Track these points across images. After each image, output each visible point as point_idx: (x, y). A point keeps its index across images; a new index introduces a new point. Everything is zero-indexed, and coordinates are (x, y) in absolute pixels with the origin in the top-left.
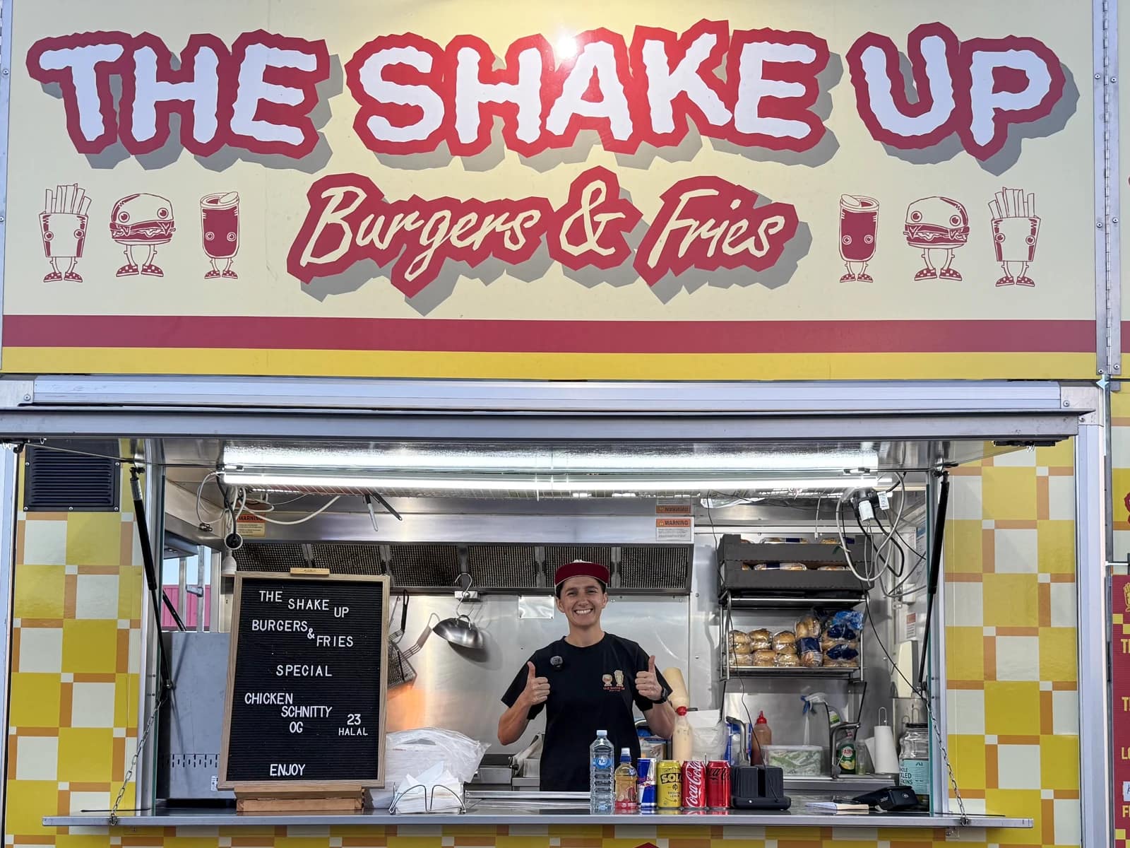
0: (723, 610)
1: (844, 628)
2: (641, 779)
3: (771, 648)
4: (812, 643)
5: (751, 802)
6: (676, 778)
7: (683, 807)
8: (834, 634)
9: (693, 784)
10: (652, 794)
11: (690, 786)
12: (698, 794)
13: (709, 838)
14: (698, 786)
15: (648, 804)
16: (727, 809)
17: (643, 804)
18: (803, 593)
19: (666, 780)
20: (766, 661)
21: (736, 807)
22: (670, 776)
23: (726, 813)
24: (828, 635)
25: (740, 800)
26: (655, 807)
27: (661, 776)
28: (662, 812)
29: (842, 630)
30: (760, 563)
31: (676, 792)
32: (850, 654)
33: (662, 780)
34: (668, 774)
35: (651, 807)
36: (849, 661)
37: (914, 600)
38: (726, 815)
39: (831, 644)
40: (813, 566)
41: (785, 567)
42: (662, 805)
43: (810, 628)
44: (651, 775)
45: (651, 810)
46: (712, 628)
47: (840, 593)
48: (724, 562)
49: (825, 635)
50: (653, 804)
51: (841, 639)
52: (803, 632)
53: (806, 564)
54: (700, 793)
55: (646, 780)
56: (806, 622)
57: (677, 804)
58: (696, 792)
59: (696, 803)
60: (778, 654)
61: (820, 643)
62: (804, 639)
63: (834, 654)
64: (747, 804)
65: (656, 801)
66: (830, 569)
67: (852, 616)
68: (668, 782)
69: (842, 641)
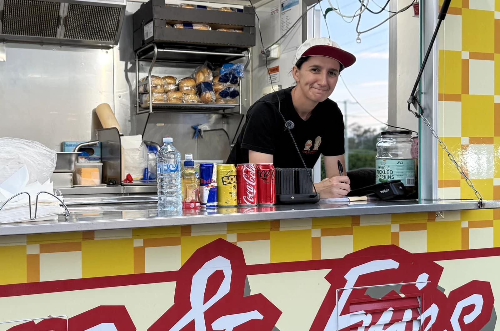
0: (138, 61)
1: (231, 76)
2: (205, 182)
3: (178, 89)
4: (208, 86)
5: (293, 198)
6: (235, 180)
7: (240, 206)
8: (224, 80)
9: (249, 184)
10: (214, 195)
11: (247, 186)
12: (254, 193)
13: (269, 230)
14: (254, 186)
15: (211, 204)
16: (274, 205)
17: (208, 204)
18: (206, 48)
19: (228, 181)
20: (177, 99)
21: (280, 204)
22: (230, 178)
23: (274, 209)
24: (219, 81)
25: (284, 197)
26: (217, 206)
27: (222, 178)
28: (224, 210)
29: (230, 77)
30: (180, 23)
31: (234, 192)
32: (235, 94)
33: (223, 182)
34: (228, 177)
35: (214, 206)
36: (233, 99)
37: (279, 56)
38: (274, 212)
39: (221, 87)
40: (215, 27)
41: (196, 27)
42: (223, 203)
43: (206, 75)
44: (214, 177)
45: (214, 209)
46: (129, 74)
47: (231, 49)
48: (152, 20)
49: (216, 81)
50: (215, 204)
51: (229, 83)
52: (201, 78)
53: (211, 25)
54: (255, 191)
55: (211, 182)
56: (203, 71)
57: (235, 203)
58: (252, 191)
59: (252, 201)
60: (185, 94)
61: (213, 87)
62: (204, 83)
63: (224, 94)
64: (290, 200)
65: (218, 200)
66: (225, 31)
67: (237, 67)
68: (230, 183)
69: (229, 85)
